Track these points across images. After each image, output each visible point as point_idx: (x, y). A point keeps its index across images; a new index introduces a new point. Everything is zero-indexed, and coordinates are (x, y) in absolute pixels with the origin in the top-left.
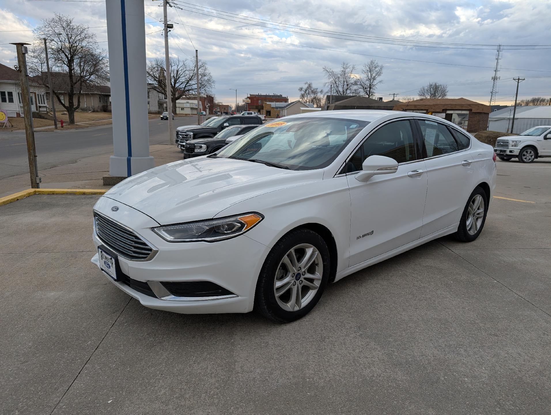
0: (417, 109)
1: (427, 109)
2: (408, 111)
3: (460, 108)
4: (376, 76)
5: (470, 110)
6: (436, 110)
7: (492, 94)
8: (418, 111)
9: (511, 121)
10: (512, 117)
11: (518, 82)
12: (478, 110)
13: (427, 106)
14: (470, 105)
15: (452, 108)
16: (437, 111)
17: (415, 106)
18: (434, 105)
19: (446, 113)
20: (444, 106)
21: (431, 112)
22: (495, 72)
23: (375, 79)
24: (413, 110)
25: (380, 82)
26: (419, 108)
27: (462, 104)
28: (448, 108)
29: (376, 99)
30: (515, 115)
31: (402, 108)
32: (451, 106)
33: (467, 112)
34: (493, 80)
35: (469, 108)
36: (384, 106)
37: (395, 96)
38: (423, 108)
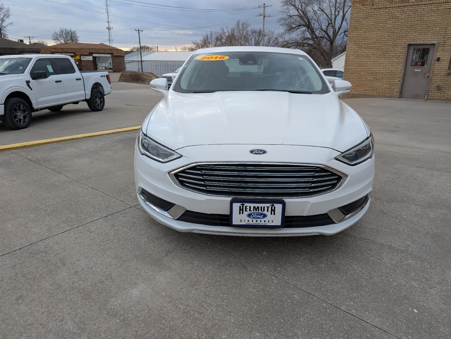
0: (64, 52)
1: (74, 52)
2: (56, 53)
3: (103, 52)
4: (5, 18)
5: (112, 54)
6: (83, 53)
7: (110, 41)
8: (67, 54)
9: (140, 63)
10: (140, 59)
11: (139, 33)
12: (117, 54)
13: (73, 50)
14: (110, 50)
15: (97, 52)
16: (85, 54)
17: (62, 49)
18: (81, 49)
19: (92, 56)
20: (90, 50)
21: (79, 55)
22: (108, 23)
23: (4, 21)
24: (61, 53)
25: (11, 24)
26: (67, 51)
27: (104, 49)
28: (93, 52)
29: (17, 41)
30: (142, 58)
31: (50, 51)
32: (95, 50)
33: (110, 55)
34: (108, 29)
35: (111, 52)
36: (29, 48)
37: (31, 38)
38: (70, 51)
